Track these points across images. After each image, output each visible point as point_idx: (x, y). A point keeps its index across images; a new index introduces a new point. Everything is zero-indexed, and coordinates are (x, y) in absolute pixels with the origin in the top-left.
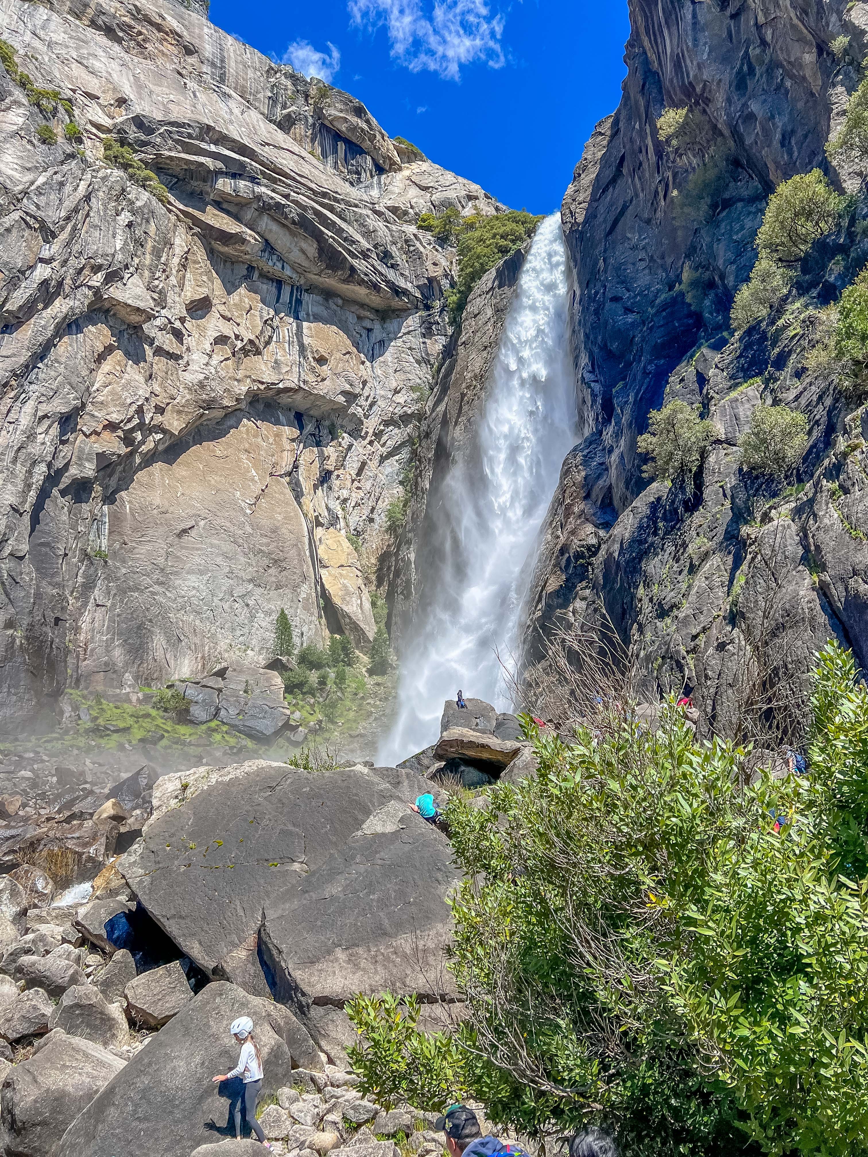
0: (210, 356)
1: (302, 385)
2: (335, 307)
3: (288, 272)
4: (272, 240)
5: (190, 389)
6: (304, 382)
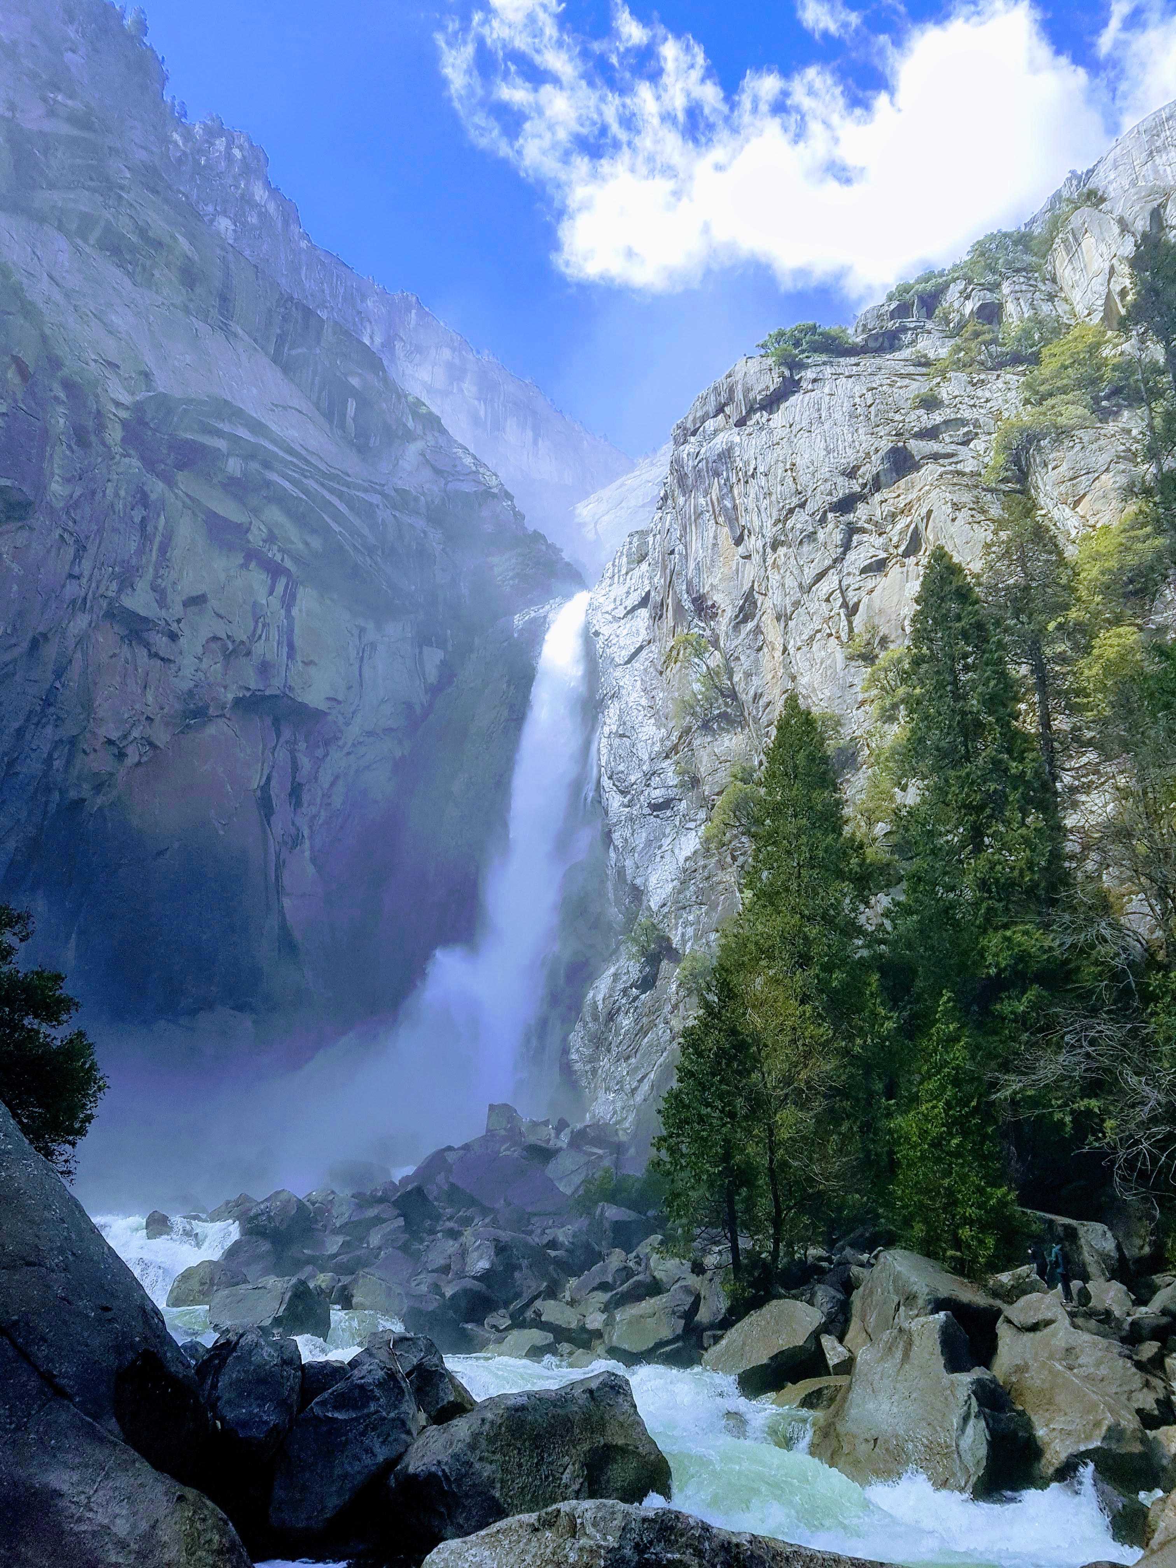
0: (200, 660)
1: (287, 692)
2: (328, 602)
3: (288, 564)
4: (277, 531)
5: (179, 698)
6: (291, 688)
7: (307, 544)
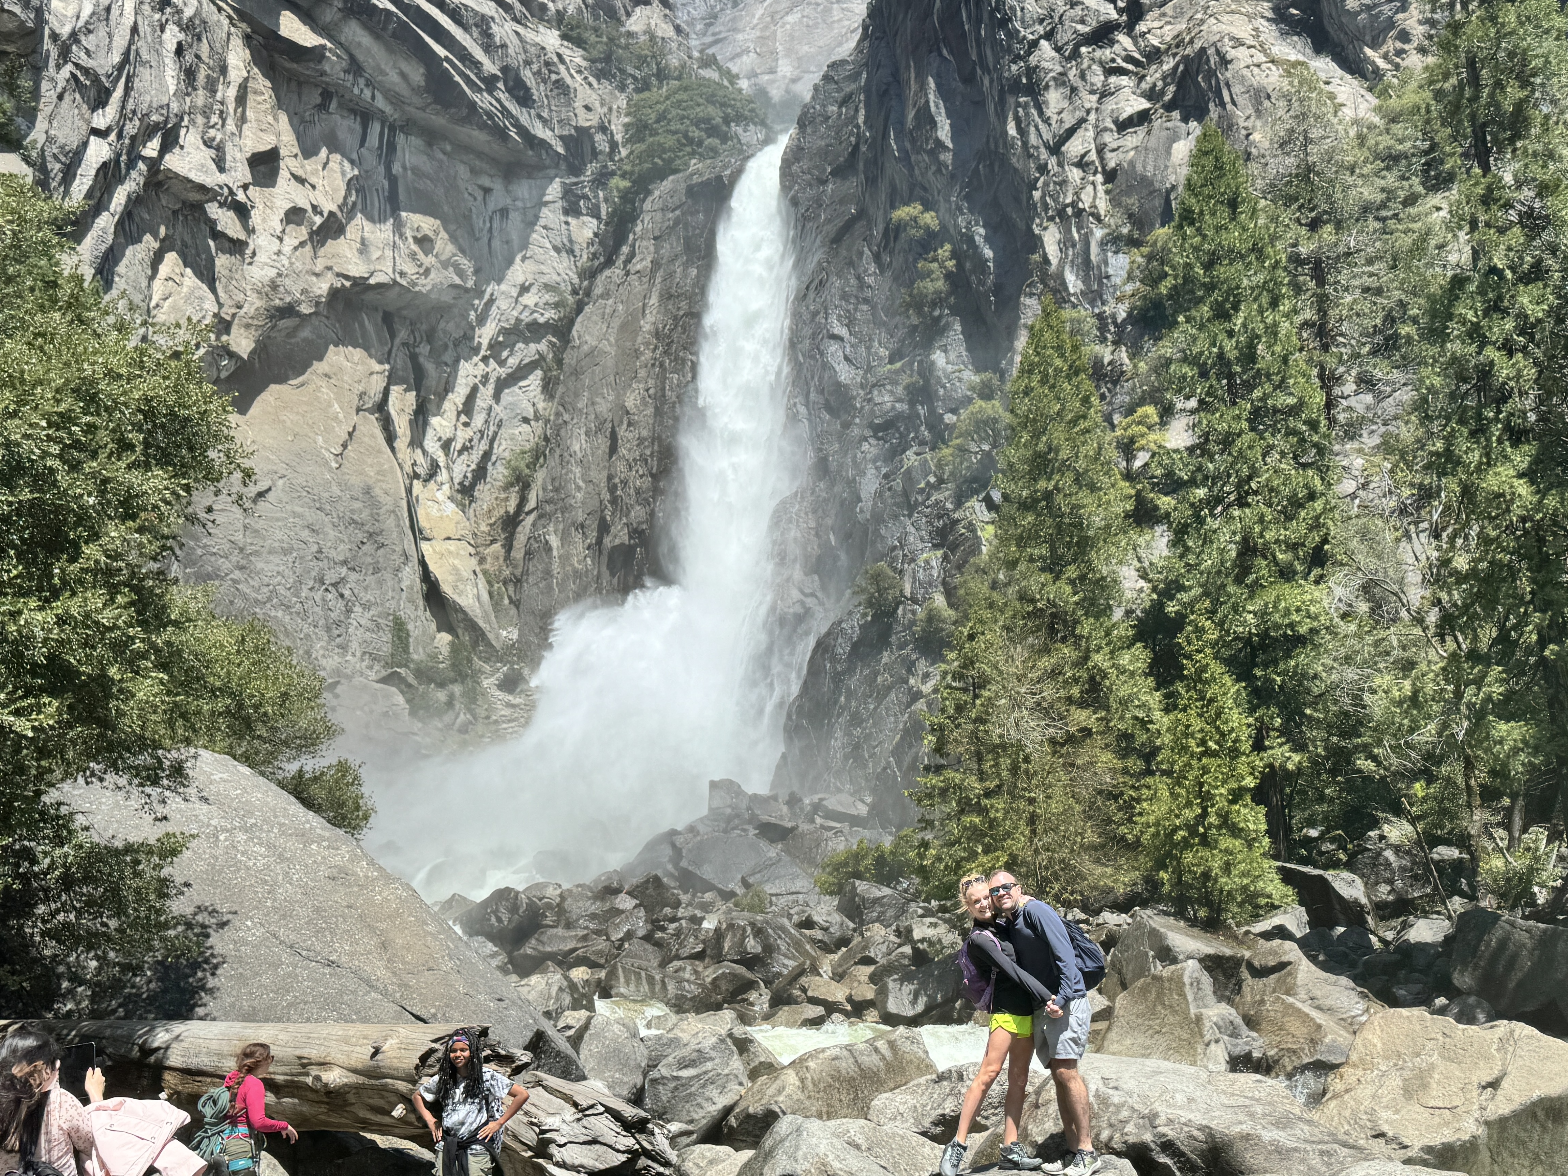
0: (281, 240)
1: (398, 279)
2: (441, 156)
3: (380, 103)
4: (360, 57)
5: (259, 293)
6: (402, 274)
7: (403, 75)
